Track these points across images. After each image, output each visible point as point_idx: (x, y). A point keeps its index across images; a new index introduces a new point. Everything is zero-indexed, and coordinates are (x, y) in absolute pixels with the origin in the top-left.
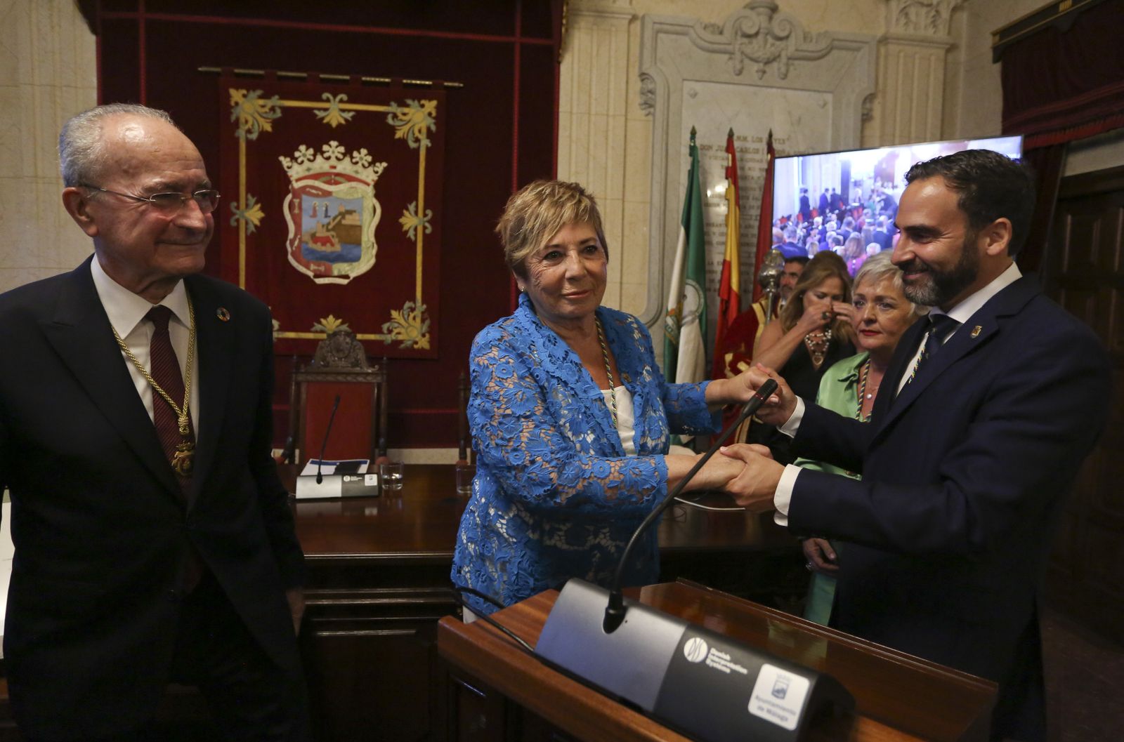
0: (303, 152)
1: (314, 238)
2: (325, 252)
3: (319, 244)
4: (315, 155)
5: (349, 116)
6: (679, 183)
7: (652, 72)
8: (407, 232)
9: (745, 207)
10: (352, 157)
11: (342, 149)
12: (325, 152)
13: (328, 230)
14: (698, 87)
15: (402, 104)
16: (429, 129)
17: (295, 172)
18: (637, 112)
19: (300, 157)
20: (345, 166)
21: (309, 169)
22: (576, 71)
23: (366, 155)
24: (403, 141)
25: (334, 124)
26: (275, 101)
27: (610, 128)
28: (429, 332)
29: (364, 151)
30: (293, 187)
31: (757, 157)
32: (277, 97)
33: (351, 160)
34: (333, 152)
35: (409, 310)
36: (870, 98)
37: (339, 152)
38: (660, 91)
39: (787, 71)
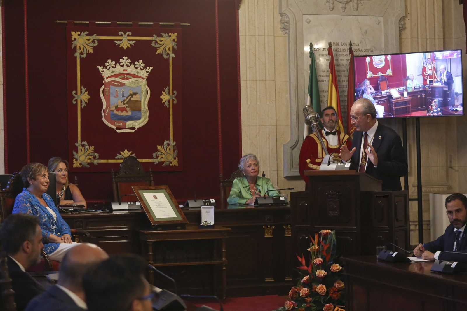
0: (110, 63)
1: (117, 108)
2: (123, 115)
3: (120, 111)
4: (116, 64)
5: (132, 43)
6: (304, 70)
7: (286, 12)
8: (164, 103)
9: (340, 81)
10: (135, 65)
11: (129, 61)
12: (121, 63)
13: (124, 104)
14: (311, 18)
15: (160, 36)
16: (173, 48)
17: (106, 73)
18: (280, 33)
19: (108, 65)
20: (132, 70)
21: (113, 72)
22: (247, 14)
23: (142, 64)
24: (161, 55)
25: (125, 48)
26: (94, 37)
27: (266, 42)
28: (177, 157)
29: (141, 61)
30: (105, 81)
31: (345, 53)
32: (95, 35)
33: (134, 66)
34: (125, 62)
35: (167, 145)
36: (403, 18)
37: (128, 62)
38: (292, 22)
39: (358, 7)
